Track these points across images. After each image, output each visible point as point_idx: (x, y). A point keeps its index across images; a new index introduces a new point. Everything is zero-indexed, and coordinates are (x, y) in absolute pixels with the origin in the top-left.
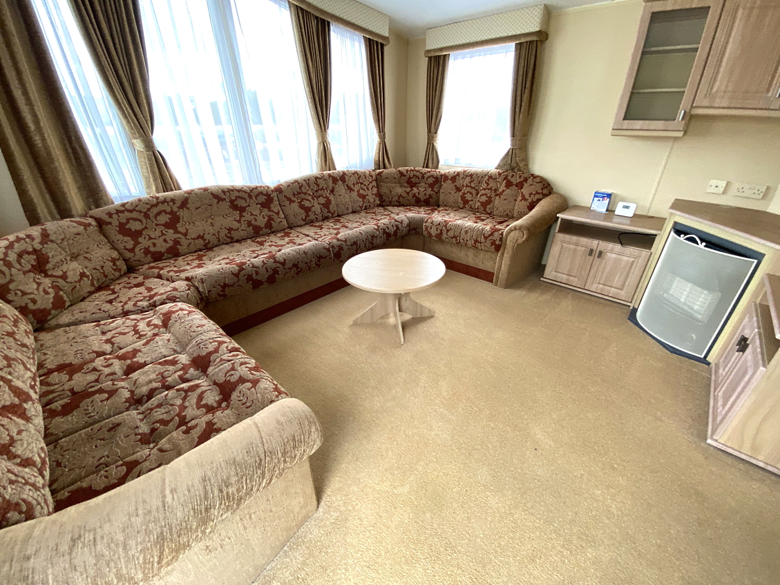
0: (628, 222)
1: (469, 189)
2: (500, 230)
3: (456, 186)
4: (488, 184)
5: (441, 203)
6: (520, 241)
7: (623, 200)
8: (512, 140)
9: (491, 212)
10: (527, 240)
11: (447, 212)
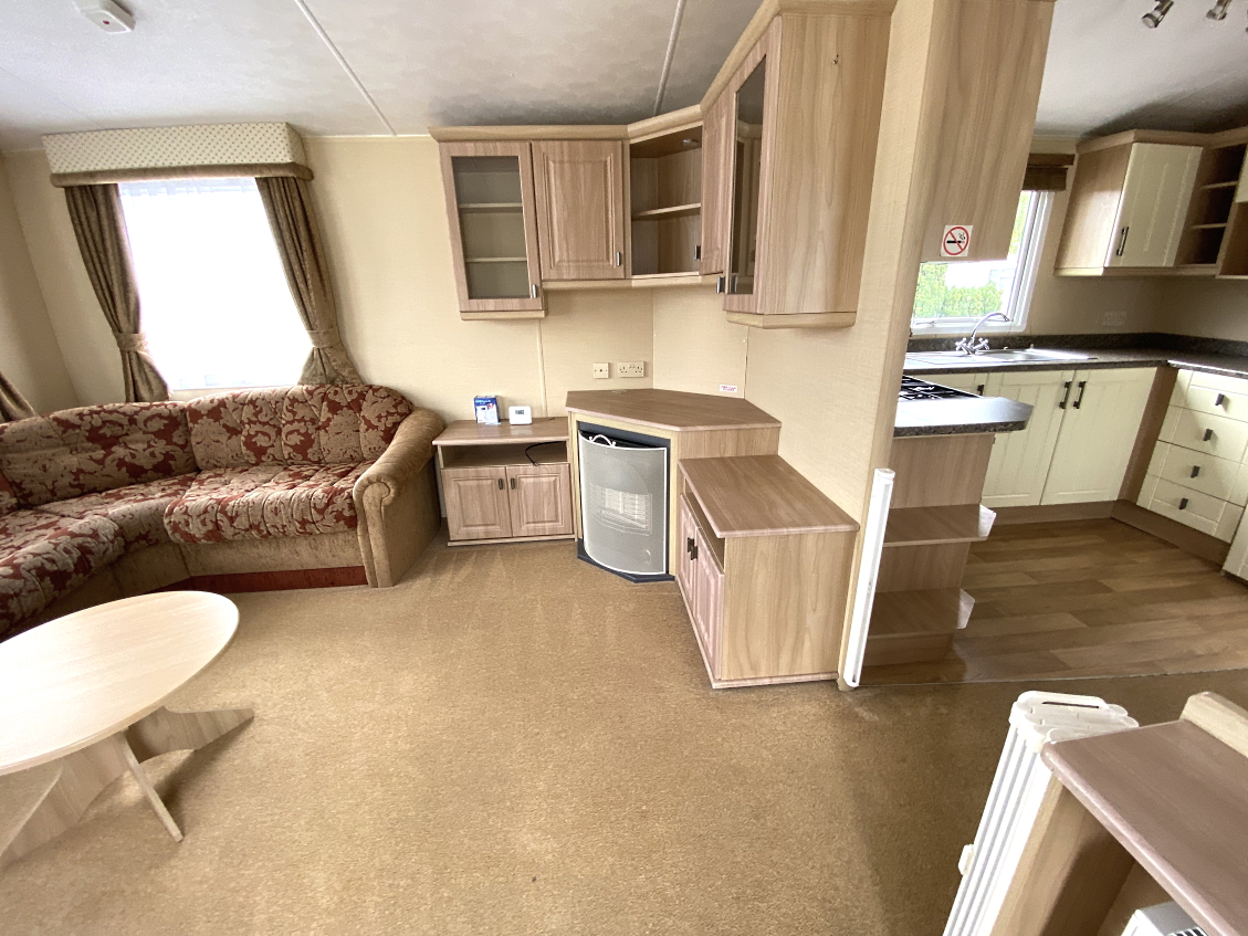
0: (530, 432)
1: (258, 427)
2: (343, 490)
3: (225, 426)
4: (294, 413)
5: (201, 464)
6: (387, 501)
7: (514, 404)
8: (312, 334)
9: (320, 460)
10: (398, 493)
11: (223, 480)
